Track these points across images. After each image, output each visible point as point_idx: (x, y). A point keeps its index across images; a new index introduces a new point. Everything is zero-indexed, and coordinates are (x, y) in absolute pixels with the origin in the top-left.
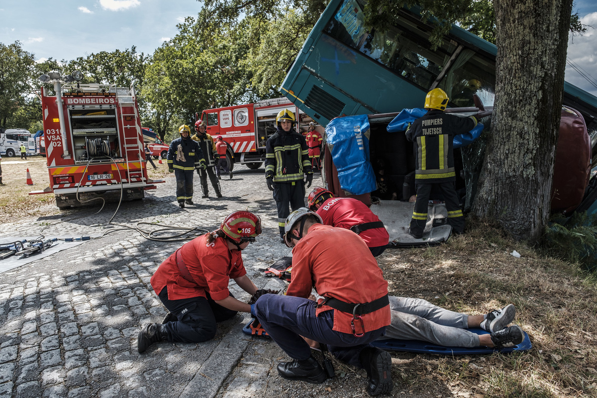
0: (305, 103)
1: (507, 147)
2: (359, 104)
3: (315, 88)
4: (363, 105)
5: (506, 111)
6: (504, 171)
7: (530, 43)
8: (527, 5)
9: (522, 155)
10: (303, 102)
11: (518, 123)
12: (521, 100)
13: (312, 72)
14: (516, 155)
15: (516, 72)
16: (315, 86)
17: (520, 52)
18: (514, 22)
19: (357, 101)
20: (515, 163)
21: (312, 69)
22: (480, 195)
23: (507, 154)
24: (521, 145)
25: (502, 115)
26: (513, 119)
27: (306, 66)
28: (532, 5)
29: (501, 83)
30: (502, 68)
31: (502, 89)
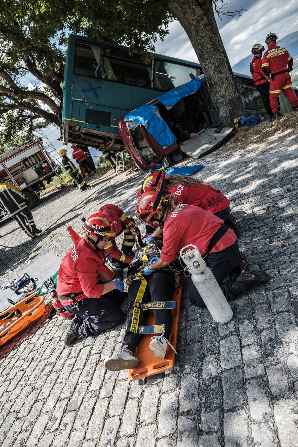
0: (86, 122)
1: (224, 87)
2: (119, 110)
3: (88, 111)
4: (122, 109)
5: (216, 72)
6: (227, 98)
7: (213, 37)
8: (205, 20)
9: (231, 88)
10: (84, 122)
11: (224, 75)
12: (221, 64)
13: (80, 101)
14: (229, 89)
15: (213, 52)
16: (87, 109)
17: (211, 43)
18: (202, 29)
19: (117, 108)
20: (230, 93)
21: (79, 100)
22: (221, 116)
23: (225, 91)
24: (229, 84)
25: (215, 74)
26: (221, 74)
27: (75, 99)
28: (207, 20)
29: (207, 60)
30: (205, 53)
31: (209, 63)
